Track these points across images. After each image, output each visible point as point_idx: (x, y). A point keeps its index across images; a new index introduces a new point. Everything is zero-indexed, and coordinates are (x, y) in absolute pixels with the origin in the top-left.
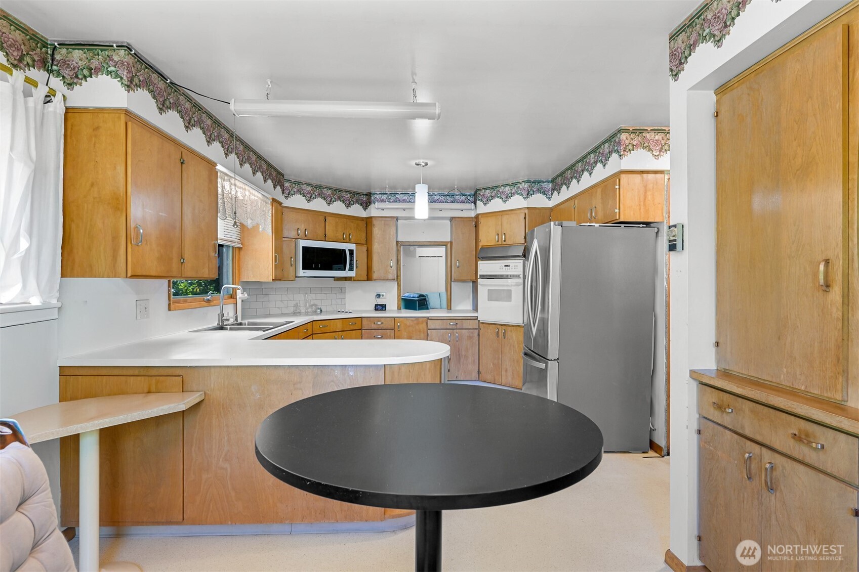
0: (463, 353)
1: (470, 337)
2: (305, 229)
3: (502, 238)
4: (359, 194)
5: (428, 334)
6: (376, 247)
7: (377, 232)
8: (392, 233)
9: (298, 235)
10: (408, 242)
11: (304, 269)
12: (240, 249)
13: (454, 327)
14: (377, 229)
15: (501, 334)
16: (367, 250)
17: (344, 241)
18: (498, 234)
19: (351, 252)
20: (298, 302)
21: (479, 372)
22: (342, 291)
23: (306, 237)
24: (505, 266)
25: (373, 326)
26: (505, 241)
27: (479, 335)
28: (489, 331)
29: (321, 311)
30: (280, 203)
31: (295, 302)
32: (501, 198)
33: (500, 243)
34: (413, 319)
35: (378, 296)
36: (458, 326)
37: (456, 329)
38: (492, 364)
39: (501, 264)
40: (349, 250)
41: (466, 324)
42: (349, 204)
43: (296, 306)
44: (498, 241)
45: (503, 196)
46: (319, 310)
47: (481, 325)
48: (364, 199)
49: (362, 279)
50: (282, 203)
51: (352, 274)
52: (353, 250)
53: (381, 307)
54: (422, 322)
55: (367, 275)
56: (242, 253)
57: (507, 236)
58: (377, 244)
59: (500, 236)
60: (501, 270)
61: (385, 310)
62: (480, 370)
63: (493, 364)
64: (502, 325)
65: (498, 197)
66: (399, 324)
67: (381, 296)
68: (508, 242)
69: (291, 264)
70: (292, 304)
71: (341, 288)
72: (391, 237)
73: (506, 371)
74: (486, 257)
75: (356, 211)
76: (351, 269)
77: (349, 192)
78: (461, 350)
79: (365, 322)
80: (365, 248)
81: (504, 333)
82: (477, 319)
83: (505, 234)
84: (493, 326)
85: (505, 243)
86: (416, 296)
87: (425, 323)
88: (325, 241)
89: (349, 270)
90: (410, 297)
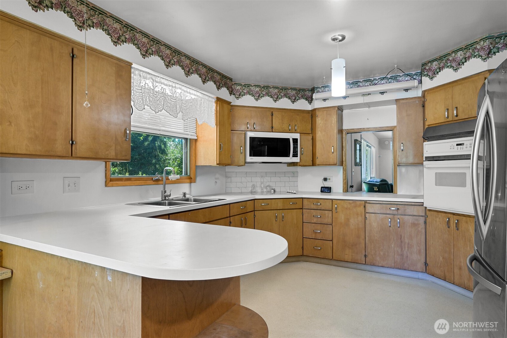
0: (407, 241)
1: (414, 225)
2: (254, 123)
3: (453, 113)
4: (304, 90)
5: (365, 217)
6: (319, 135)
7: (320, 121)
8: (333, 122)
9: (248, 128)
10: (353, 129)
11: (250, 156)
12: (196, 140)
13: (396, 212)
14: (320, 119)
15: (453, 225)
16: (312, 139)
17: (290, 131)
18: (448, 109)
19: (295, 141)
20: (255, 183)
21: (426, 263)
22: (295, 175)
23: (254, 130)
24: (457, 145)
25: (313, 206)
26: (457, 116)
27: (425, 223)
28: (438, 220)
29: (274, 191)
30: (229, 103)
31: (252, 184)
32: (451, 67)
33: (450, 119)
34: (351, 202)
35: (325, 179)
36: (400, 212)
37: (398, 215)
38: (441, 258)
39: (452, 143)
40: (293, 139)
41: (411, 210)
42: (295, 100)
43: (254, 186)
44: (448, 117)
45: (454, 64)
46: (272, 191)
47: (428, 212)
48: (309, 94)
49: (307, 164)
50: (231, 103)
51: (297, 160)
52: (297, 139)
53: (326, 190)
54: (360, 206)
55: (312, 161)
56: (198, 143)
57: (460, 110)
58: (320, 132)
59: (450, 111)
60: (452, 150)
61: (330, 192)
62: (428, 262)
63: (443, 258)
64: (454, 214)
65: (448, 67)
66: (336, 206)
67: (328, 180)
68: (462, 116)
69: (241, 152)
70: (250, 185)
71: (293, 173)
72: (333, 125)
73: (460, 268)
74: (433, 137)
75: (302, 105)
76: (295, 155)
77: (295, 89)
78: (404, 237)
79: (305, 202)
80: (310, 137)
81: (456, 224)
82: (423, 205)
83: (457, 108)
84: (443, 214)
85: (457, 118)
86: (379, 181)
87: (362, 207)
88: (272, 132)
89: (293, 156)
90: (373, 182)
